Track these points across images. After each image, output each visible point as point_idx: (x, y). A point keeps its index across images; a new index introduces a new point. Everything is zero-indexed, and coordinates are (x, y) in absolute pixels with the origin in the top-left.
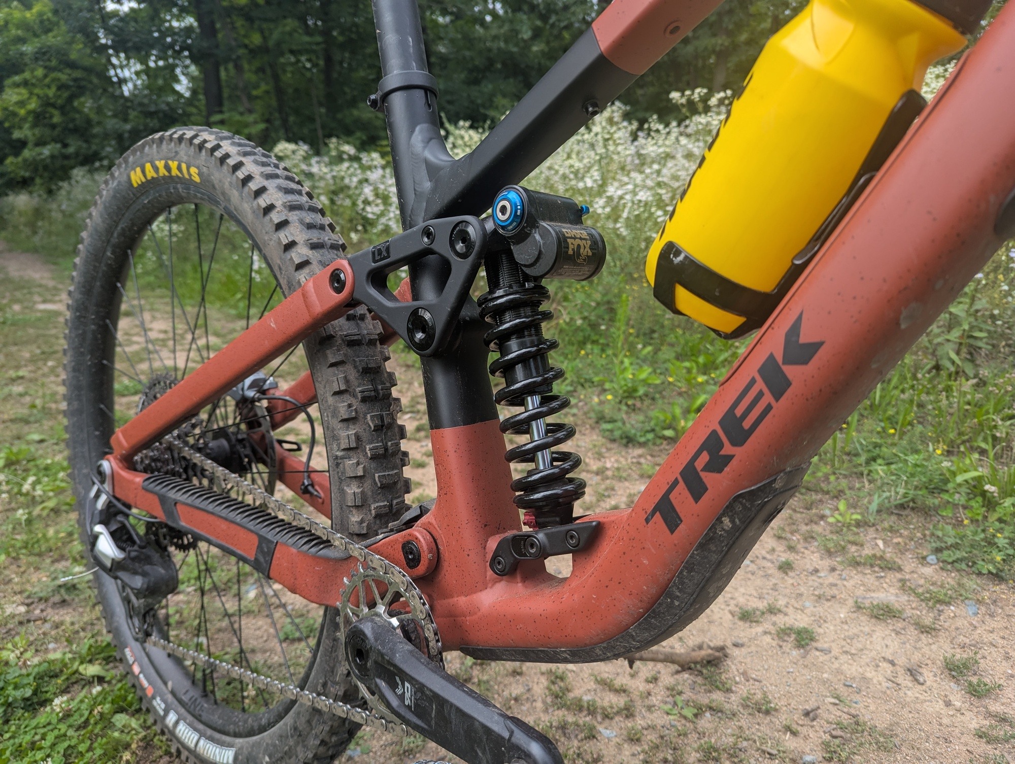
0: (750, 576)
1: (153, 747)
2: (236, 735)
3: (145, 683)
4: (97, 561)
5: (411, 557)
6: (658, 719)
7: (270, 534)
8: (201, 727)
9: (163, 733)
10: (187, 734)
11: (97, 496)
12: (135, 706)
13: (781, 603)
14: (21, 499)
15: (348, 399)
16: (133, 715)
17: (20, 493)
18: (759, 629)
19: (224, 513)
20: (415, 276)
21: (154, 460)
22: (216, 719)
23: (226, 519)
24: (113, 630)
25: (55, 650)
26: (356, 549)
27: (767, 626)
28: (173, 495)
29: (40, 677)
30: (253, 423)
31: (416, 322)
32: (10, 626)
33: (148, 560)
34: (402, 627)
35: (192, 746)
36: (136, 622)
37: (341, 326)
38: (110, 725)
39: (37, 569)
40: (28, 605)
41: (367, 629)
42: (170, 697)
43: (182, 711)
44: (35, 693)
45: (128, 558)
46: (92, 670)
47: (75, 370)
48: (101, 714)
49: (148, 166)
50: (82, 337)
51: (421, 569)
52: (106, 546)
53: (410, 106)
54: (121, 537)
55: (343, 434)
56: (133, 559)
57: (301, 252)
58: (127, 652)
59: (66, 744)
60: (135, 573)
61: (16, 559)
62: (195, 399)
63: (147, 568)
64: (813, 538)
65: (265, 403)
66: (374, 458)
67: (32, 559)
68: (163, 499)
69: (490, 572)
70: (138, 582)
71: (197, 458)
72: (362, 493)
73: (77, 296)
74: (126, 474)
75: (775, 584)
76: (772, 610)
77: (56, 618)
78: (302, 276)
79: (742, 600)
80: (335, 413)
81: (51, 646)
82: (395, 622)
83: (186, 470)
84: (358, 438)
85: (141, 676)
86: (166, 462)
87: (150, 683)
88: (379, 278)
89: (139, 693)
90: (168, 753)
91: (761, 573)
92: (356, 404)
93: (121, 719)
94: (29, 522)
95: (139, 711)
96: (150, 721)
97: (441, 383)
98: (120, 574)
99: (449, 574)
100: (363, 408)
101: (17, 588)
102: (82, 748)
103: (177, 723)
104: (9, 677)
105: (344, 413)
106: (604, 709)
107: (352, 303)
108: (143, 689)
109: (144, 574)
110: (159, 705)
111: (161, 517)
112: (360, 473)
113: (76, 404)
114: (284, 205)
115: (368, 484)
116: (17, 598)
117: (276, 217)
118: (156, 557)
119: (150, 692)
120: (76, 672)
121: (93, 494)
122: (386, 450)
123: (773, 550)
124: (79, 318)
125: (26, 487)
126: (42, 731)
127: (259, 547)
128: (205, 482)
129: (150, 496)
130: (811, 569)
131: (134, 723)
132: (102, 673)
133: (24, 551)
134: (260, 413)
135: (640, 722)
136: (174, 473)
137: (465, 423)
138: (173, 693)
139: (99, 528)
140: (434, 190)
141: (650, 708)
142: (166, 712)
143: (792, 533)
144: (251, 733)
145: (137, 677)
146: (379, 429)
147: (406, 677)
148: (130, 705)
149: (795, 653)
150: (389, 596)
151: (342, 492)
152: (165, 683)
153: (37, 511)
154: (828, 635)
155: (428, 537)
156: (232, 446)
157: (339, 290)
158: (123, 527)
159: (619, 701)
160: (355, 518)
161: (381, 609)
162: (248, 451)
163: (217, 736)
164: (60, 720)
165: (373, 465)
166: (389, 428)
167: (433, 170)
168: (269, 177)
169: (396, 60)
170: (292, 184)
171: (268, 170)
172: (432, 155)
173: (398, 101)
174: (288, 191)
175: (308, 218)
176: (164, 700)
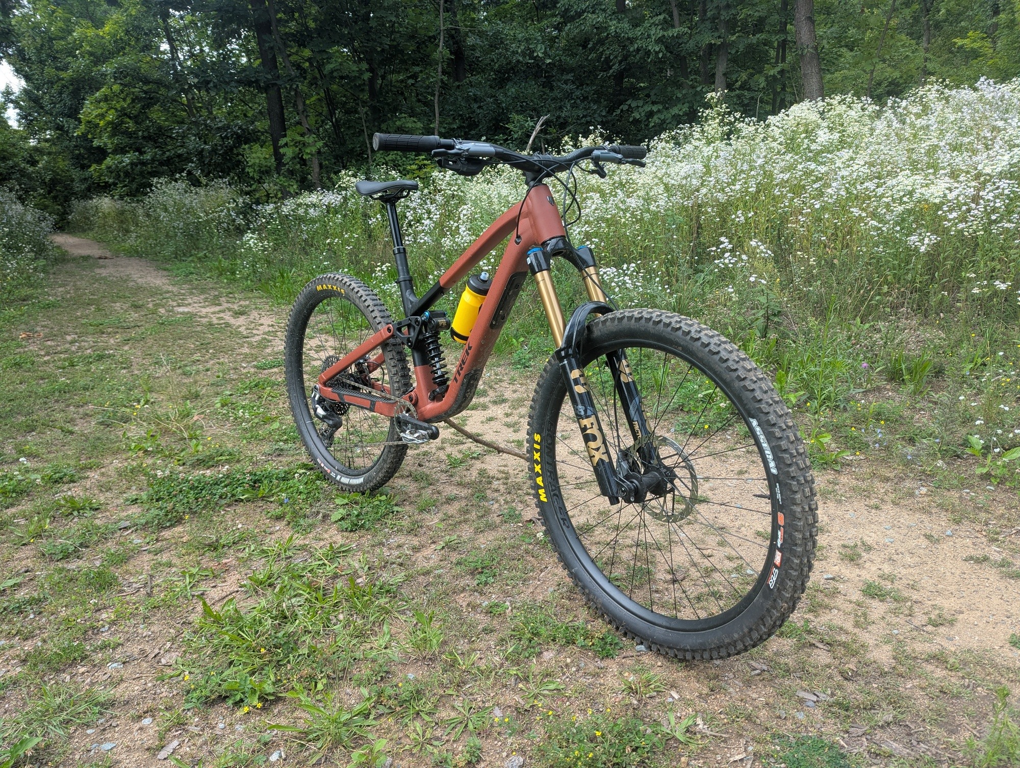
2: (363, 474)
3: (326, 469)
4: (318, 416)
5: (411, 399)
7: (374, 399)
8: (350, 477)
9: (335, 483)
10: (345, 480)
11: (315, 396)
15: (393, 361)
19: (359, 396)
20: (409, 329)
22: (355, 473)
26: (397, 399)
28: (341, 393)
30: (362, 372)
31: (408, 341)
33: (333, 416)
34: (410, 415)
35: (347, 483)
37: (392, 341)
38: (315, 483)
41: (400, 416)
42: (337, 472)
43: (342, 474)
45: (327, 415)
46: (303, 471)
48: (312, 480)
49: (324, 285)
51: (414, 402)
52: (320, 411)
53: (406, 285)
54: (324, 407)
55: (393, 370)
56: (329, 415)
57: (379, 319)
58: (319, 461)
60: (329, 419)
61: (250, 442)
63: (333, 418)
65: (366, 365)
66: (401, 376)
69: (429, 401)
72: (398, 386)
74: (325, 388)
78: (379, 326)
80: (390, 365)
82: (407, 414)
83: (344, 385)
84: (397, 371)
85: (325, 467)
86: (337, 384)
87: (328, 468)
88: (399, 330)
89: (325, 473)
92: (395, 362)
93: (318, 482)
95: (326, 479)
96: (330, 480)
97: (416, 355)
98: (325, 420)
99: (420, 403)
100: (397, 363)
103: (341, 478)
105: (392, 365)
107: (393, 335)
108: (326, 471)
109: (332, 420)
110: (333, 475)
111: (337, 399)
112: (398, 381)
114: (373, 305)
115: (399, 384)
118: (335, 415)
119: (329, 471)
121: (313, 395)
122: (405, 374)
126: (293, 484)
127: (371, 404)
129: (334, 394)
134: (364, 368)
136: (341, 386)
137: (422, 365)
138: (338, 470)
139: (317, 406)
140: (412, 307)
142: (336, 476)
144: (367, 472)
145: (323, 468)
146: (402, 368)
150: (406, 409)
152: (334, 468)
155: (415, 394)
157: (389, 333)
158: (325, 405)
160: (397, 392)
161: (405, 412)
163: (357, 477)
165: (402, 379)
166: (405, 369)
167: (411, 302)
168: (368, 295)
169: (401, 273)
170: (374, 297)
171: (367, 293)
172: (411, 298)
173: (403, 283)
174: (374, 300)
175: (380, 308)
176: (334, 473)
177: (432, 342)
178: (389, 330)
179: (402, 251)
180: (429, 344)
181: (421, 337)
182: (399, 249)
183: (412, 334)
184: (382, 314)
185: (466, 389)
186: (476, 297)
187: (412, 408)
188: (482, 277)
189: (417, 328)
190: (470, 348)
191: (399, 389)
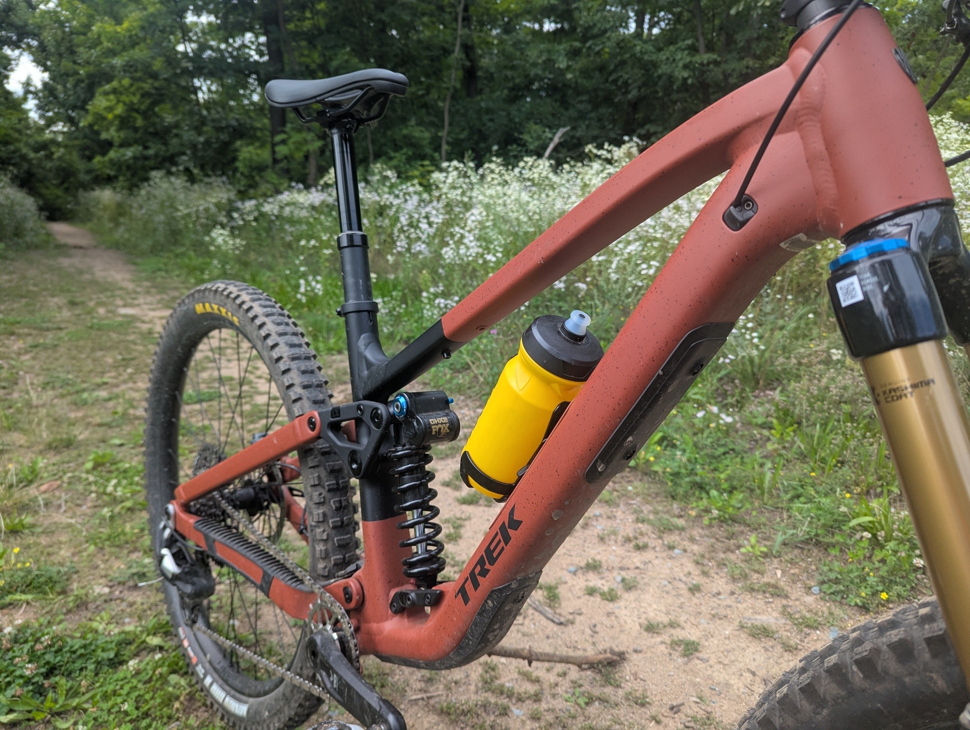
0: (665, 595)
1: (195, 700)
2: (250, 696)
3: (191, 654)
4: (163, 573)
5: (347, 596)
6: (559, 704)
7: (271, 570)
8: (227, 688)
9: (202, 690)
10: (218, 692)
11: (165, 528)
12: (184, 670)
13: (682, 619)
14: (105, 498)
15: (320, 490)
16: (182, 676)
17: (105, 493)
18: (658, 639)
19: (244, 552)
21: (203, 505)
22: (237, 683)
23: (244, 556)
24: (171, 613)
25: (129, 623)
26: (317, 588)
27: (666, 638)
28: (213, 535)
29: (119, 644)
31: (353, 456)
32: (98, 603)
33: (196, 574)
34: (339, 639)
35: (221, 701)
36: (187, 613)
38: (166, 682)
39: (117, 558)
40: (111, 587)
41: (318, 639)
42: (208, 666)
43: (216, 676)
44: (116, 655)
45: (183, 572)
46: (155, 641)
47: (153, 424)
48: (161, 674)
49: (207, 305)
50: (159, 401)
51: (352, 605)
52: (169, 564)
53: (360, 322)
54: (178, 557)
55: (315, 512)
56: (186, 573)
58: (181, 630)
59: (136, 694)
60: (187, 582)
61: (102, 549)
62: (228, 476)
63: (195, 579)
64: (725, 565)
66: (334, 528)
67: (113, 549)
68: (207, 537)
69: (390, 612)
70: (188, 589)
71: (230, 509)
72: (326, 550)
73: (157, 374)
74: (183, 516)
75: (682, 603)
76: (673, 625)
77: (131, 599)
79: (652, 614)
81: (127, 620)
82: (335, 636)
84: (324, 515)
85: (189, 649)
86: (210, 507)
87: (195, 654)
88: (335, 426)
89: (187, 660)
90: (205, 705)
91: (674, 593)
92: (324, 493)
93: (174, 678)
94: (112, 518)
95: (186, 673)
96: (194, 681)
97: (368, 493)
98: (177, 583)
99: (369, 608)
100: (329, 495)
101: (103, 573)
102: (147, 697)
103: (211, 684)
104: (99, 642)
106: (519, 694)
107: (319, 437)
108: (190, 658)
109: (193, 584)
110: (200, 670)
111: (204, 547)
112: (325, 537)
114: (288, 357)
115: (330, 545)
116: (102, 581)
117: (283, 366)
118: (201, 571)
119: (194, 660)
120: (144, 642)
121: (162, 525)
122: (342, 522)
123: (689, 574)
124: (157, 389)
125: (110, 489)
126: (120, 683)
127: (263, 577)
129: (198, 533)
130: (715, 591)
131: (183, 682)
132: (162, 644)
133: (107, 543)
135: (544, 706)
137: (381, 520)
138: (210, 662)
139: (165, 551)
140: (369, 377)
141: (554, 696)
142: (205, 675)
143: (709, 560)
144: (258, 695)
145: (186, 649)
146: (338, 509)
147: (335, 672)
148: (181, 669)
149: (680, 660)
150: (333, 620)
152: (205, 655)
153: (117, 509)
154: (711, 649)
155: (358, 585)
156: (256, 494)
157: (313, 429)
158: (180, 551)
159: (531, 688)
160: (321, 565)
161: (329, 627)
163: (238, 695)
164: (133, 676)
165: (334, 532)
166: (345, 508)
167: (369, 364)
168: (281, 335)
169: (352, 294)
170: (295, 340)
171: (281, 328)
172: (370, 354)
173: (353, 317)
174: (292, 346)
175: (304, 365)
176: (204, 667)
177: (409, 471)
178: (311, 424)
179: (358, 241)
180: (402, 473)
181: (383, 450)
182: (350, 238)
183: (365, 441)
184: (306, 379)
185: (490, 624)
186: (548, 382)
187: (348, 625)
188: (570, 325)
189: (377, 432)
190: (515, 524)
191: (326, 556)
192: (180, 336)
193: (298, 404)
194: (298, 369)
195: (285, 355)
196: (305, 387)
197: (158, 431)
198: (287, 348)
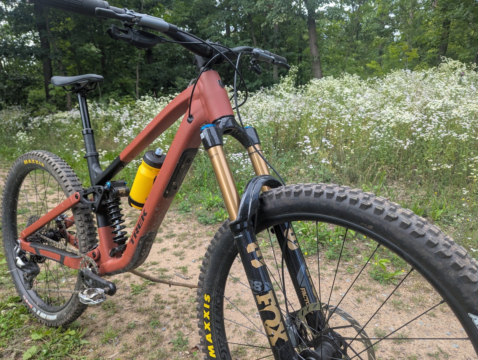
1: (33, 322)
2: (57, 312)
3: (30, 304)
4: (17, 266)
5: (94, 255)
7: (64, 255)
8: (47, 312)
9: (36, 317)
10: (43, 315)
11: (16, 249)
15: (81, 222)
16: (26, 314)
19: (52, 251)
20: (94, 195)
21: (32, 239)
22: (52, 309)
23: (52, 252)
24: (18, 291)
26: (82, 255)
28: (38, 247)
30: (61, 227)
31: (93, 206)
33: (31, 265)
34: (92, 270)
35: (45, 318)
36: (27, 285)
37: (80, 205)
38: (19, 317)
41: (84, 271)
42: (38, 307)
43: (42, 310)
45: (26, 265)
46: (12, 305)
47: (5, 213)
48: (16, 315)
49: (29, 160)
50: (8, 203)
51: (96, 258)
52: (20, 262)
53: (92, 160)
54: (24, 259)
55: (80, 230)
56: (28, 265)
57: (70, 187)
58: (24, 296)
60: (28, 269)
62: (44, 223)
63: (31, 267)
65: (64, 222)
66: (88, 235)
68: (36, 249)
69: (110, 257)
70: (29, 271)
71: (45, 237)
72: (85, 243)
73: (6, 192)
74: (25, 243)
80: (78, 225)
82: (90, 269)
83: (41, 241)
84: (84, 230)
86: (36, 239)
87: (31, 304)
88: (86, 197)
89: (28, 308)
90: (37, 322)
92: (83, 223)
93: (22, 316)
95: (28, 313)
96: (32, 315)
97: (99, 218)
98: (24, 269)
99: (102, 259)
100: (85, 224)
103: (40, 313)
105: (80, 225)
107: (80, 201)
108: (29, 306)
109: (30, 269)
110: (34, 310)
111: (35, 253)
112: (84, 238)
113: (5, 224)
114: (66, 176)
115: (86, 241)
117: (63, 179)
118: (33, 264)
119: (31, 306)
120: (7, 306)
121: (15, 249)
122: (91, 233)
124: (6, 198)
127: (61, 258)
128: (47, 244)
129: (32, 248)
131: (26, 316)
132: (15, 305)
134: (62, 224)
136: (38, 242)
137: (105, 226)
138: (39, 306)
139: (17, 258)
140: (97, 178)
142: (37, 311)
144: (60, 310)
145: (27, 303)
146: (89, 228)
147: (90, 278)
148: (25, 311)
150: (89, 264)
151: (80, 243)
152: (36, 303)
155: (98, 251)
156: (55, 234)
157: (77, 199)
158: (24, 257)
160: (83, 249)
161: (88, 267)
162: (59, 235)
163: (52, 313)
165: (88, 236)
166: (91, 228)
167: (97, 174)
168: (62, 168)
169: (89, 150)
170: (68, 170)
171: (62, 166)
172: (97, 170)
173: (90, 158)
174: (67, 172)
175: (72, 178)
176: (36, 308)
177: (113, 207)
178: (76, 197)
179: (90, 132)
180: (111, 208)
181: (104, 203)
182: (87, 131)
183: (96, 200)
184: (73, 183)
185: (142, 249)
186: (151, 170)
187: (95, 264)
188: (157, 153)
189: (100, 195)
191: (85, 246)
192: (17, 174)
193: (71, 192)
194: (70, 180)
195: (64, 175)
196: (73, 186)
197: (8, 216)
198: (65, 173)
